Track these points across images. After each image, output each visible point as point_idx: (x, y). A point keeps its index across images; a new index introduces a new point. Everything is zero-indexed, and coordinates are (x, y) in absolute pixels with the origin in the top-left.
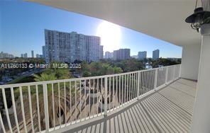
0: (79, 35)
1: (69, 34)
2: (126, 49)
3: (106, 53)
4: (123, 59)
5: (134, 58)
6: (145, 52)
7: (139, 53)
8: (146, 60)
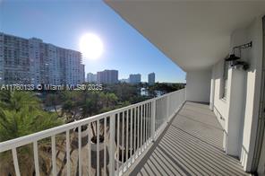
0: (46, 45)
1: (27, 41)
2: (113, 71)
3: (88, 75)
4: (110, 83)
5: (125, 83)
6: (139, 76)
7: (131, 76)
8: (141, 85)
